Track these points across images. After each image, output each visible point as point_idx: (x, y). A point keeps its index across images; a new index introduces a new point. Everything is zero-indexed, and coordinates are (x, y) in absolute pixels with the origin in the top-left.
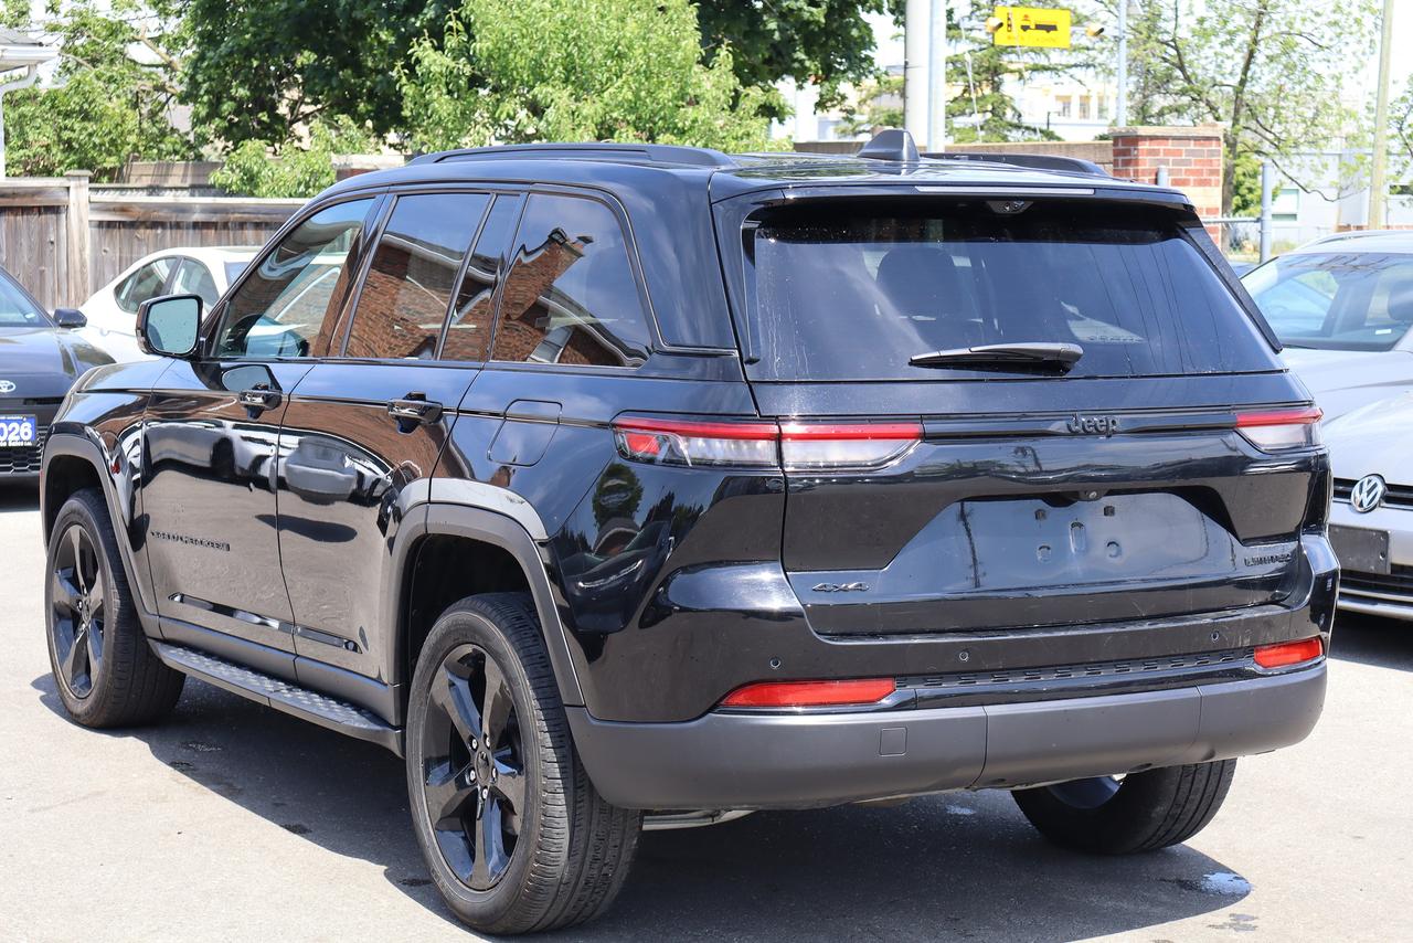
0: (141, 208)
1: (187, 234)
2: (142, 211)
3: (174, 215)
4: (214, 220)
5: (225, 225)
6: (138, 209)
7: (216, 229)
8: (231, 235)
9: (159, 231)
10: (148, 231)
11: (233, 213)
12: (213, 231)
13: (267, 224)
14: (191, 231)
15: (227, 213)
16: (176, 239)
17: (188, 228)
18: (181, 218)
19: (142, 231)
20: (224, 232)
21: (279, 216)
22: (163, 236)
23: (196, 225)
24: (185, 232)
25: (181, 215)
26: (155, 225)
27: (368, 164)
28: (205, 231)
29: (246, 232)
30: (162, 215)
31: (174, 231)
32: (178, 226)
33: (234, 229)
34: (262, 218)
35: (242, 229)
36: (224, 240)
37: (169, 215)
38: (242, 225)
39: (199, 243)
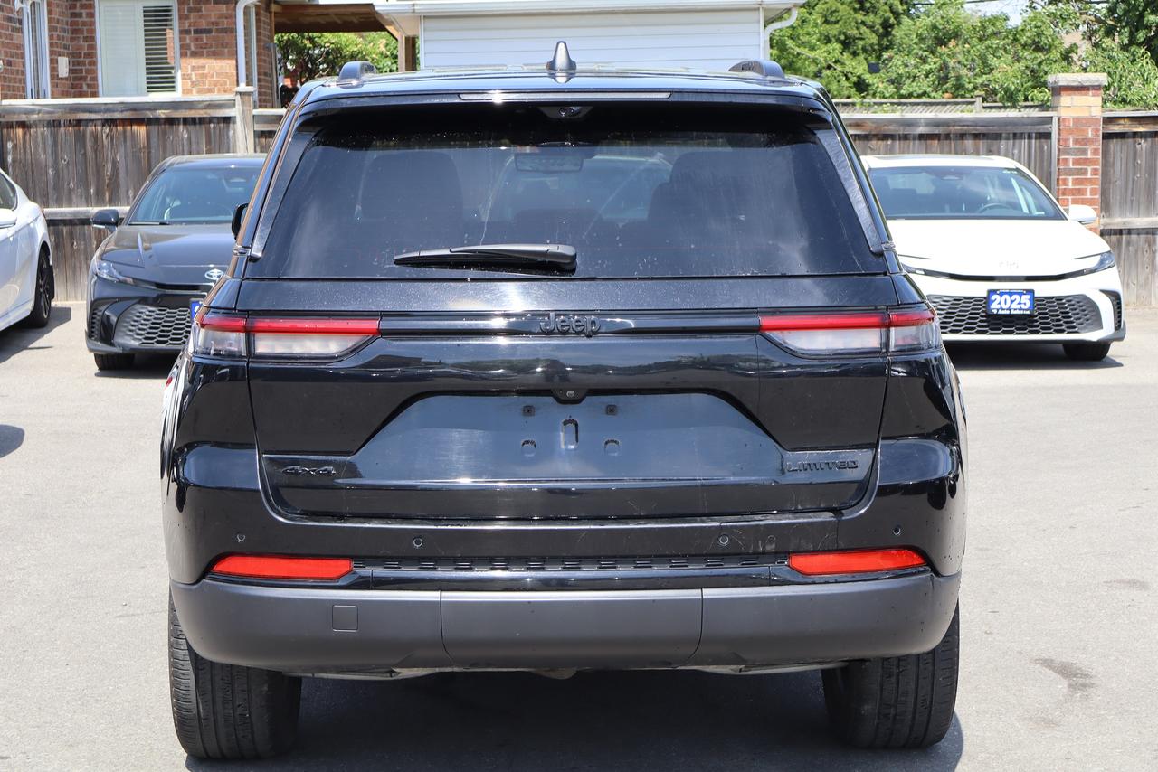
0: (873, 123)
1: (914, 144)
2: (874, 125)
3: (901, 128)
4: (937, 132)
5: (947, 137)
6: (871, 124)
7: (939, 140)
8: (953, 145)
9: (889, 142)
10: (880, 142)
11: (954, 126)
12: (937, 142)
13: (984, 135)
14: (917, 142)
15: (949, 126)
16: (904, 148)
17: (914, 139)
18: (908, 131)
19: (874, 142)
20: (946, 142)
21: (995, 128)
22: (892, 146)
23: (922, 137)
24: (911, 143)
25: (908, 128)
26: (885, 137)
27: (1074, 81)
28: (929, 142)
29: (966, 142)
30: (891, 129)
31: (902, 142)
32: (905, 137)
33: (956, 139)
34: (980, 129)
35: (963, 139)
36: (946, 149)
37: (897, 128)
38: (962, 136)
39: (924, 151)
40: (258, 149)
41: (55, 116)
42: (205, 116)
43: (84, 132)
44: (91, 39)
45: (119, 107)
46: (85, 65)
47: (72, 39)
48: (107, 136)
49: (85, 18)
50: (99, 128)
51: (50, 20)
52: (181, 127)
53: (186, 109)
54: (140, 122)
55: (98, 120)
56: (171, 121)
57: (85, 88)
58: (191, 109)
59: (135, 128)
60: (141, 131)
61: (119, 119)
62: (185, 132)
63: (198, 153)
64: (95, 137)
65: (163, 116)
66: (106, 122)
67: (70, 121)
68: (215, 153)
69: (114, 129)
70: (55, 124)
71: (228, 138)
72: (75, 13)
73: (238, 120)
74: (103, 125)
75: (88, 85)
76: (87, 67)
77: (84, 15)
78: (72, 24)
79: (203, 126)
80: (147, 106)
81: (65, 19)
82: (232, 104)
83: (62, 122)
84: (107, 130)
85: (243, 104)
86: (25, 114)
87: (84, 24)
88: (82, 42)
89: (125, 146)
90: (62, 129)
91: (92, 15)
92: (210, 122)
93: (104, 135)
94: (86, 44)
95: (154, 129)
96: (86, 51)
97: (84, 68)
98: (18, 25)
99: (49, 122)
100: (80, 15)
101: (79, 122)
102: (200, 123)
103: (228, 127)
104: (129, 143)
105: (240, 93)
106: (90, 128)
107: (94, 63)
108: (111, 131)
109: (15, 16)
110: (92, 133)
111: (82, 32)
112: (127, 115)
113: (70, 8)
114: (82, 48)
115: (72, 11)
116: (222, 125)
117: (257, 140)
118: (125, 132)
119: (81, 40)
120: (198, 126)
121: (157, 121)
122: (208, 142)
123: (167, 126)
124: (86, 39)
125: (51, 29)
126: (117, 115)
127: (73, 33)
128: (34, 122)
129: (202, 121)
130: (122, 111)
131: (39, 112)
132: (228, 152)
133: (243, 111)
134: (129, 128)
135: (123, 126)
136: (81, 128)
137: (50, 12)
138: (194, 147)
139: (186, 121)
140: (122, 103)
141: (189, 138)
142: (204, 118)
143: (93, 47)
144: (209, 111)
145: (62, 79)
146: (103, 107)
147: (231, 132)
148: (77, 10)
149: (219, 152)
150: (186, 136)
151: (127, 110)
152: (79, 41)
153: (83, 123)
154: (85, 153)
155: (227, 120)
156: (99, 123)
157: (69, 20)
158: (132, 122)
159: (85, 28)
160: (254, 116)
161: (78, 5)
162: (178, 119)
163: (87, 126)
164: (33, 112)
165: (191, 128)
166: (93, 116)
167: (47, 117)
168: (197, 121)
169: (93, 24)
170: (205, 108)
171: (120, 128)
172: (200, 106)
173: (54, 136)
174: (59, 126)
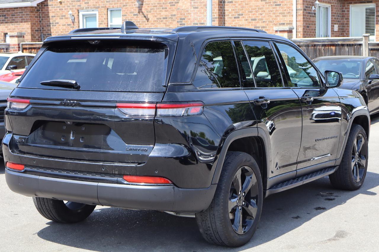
40: (370, 55)
41: (308, 43)
42: (353, 43)
43: (316, 48)
44: (348, 19)
45: (327, 41)
46: (345, 27)
47: (342, 19)
48: (323, 50)
49: (346, 12)
50: (321, 47)
51: (332, 13)
52: (346, 47)
53: (347, 41)
54: (333, 45)
55: (321, 45)
56: (343, 45)
57: (345, 34)
58: (349, 41)
59: (332, 47)
60: (333, 48)
61: (327, 45)
62: (347, 48)
63: (351, 55)
64: (320, 50)
65: (340, 43)
66: (323, 45)
67: (312, 45)
68: (356, 55)
69: (325, 47)
70: (308, 46)
71: (361, 51)
72: (343, 11)
73: (364, 45)
74: (322, 46)
75: (346, 34)
76: (346, 28)
77: (346, 11)
78: (342, 14)
79: (353, 47)
80: (335, 40)
81: (339, 13)
82: (361, 40)
83: (310, 45)
84: (323, 48)
85: (365, 39)
86: (299, 42)
87: (346, 14)
88: (345, 20)
89: (328, 53)
90: (310, 47)
91: (348, 11)
92: (355, 45)
93: (322, 49)
94: (346, 20)
95: (337, 48)
96: (346, 23)
97: (345, 28)
98: (313, 15)
99: (306, 45)
100: (345, 11)
101: (315, 45)
102: (352, 46)
103: (361, 47)
104: (330, 52)
105: (364, 36)
106: (318, 47)
107: (348, 27)
108: (324, 48)
109: (313, 12)
110: (319, 49)
111: (345, 17)
112: (329, 43)
113: (342, 9)
114: (345, 21)
115: (342, 10)
116: (359, 46)
117: (370, 52)
118: (328, 48)
119: (345, 19)
120: (351, 47)
121: (338, 45)
122: (354, 52)
123: (342, 47)
124: (346, 19)
125: (332, 16)
126: (326, 43)
127: (342, 17)
128: (302, 45)
129: (352, 45)
130: (328, 42)
131: (303, 42)
132: (360, 55)
133: (365, 42)
134: (330, 47)
135: (328, 47)
136: (315, 47)
137: (332, 10)
138: (350, 53)
139: (347, 45)
140: (328, 39)
141: (348, 51)
142: (353, 44)
143: (348, 21)
144: (354, 42)
145: (336, 32)
146: (322, 41)
147: (362, 49)
148: (344, 10)
149: (358, 55)
150: (347, 50)
151: (329, 42)
152: (344, 20)
153: (316, 45)
154: (316, 55)
155: (361, 45)
156: (321, 46)
157: (341, 13)
158: (331, 45)
159: (346, 15)
160: (368, 44)
161: (344, 8)
162: (345, 44)
163: (317, 46)
164: (301, 42)
165: (349, 47)
166: (319, 43)
167: (305, 44)
168: (351, 45)
169: (349, 14)
170: (354, 41)
171: (327, 47)
172: (352, 40)
173: (308, 50)
174: (309, 46)
